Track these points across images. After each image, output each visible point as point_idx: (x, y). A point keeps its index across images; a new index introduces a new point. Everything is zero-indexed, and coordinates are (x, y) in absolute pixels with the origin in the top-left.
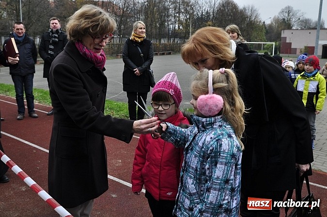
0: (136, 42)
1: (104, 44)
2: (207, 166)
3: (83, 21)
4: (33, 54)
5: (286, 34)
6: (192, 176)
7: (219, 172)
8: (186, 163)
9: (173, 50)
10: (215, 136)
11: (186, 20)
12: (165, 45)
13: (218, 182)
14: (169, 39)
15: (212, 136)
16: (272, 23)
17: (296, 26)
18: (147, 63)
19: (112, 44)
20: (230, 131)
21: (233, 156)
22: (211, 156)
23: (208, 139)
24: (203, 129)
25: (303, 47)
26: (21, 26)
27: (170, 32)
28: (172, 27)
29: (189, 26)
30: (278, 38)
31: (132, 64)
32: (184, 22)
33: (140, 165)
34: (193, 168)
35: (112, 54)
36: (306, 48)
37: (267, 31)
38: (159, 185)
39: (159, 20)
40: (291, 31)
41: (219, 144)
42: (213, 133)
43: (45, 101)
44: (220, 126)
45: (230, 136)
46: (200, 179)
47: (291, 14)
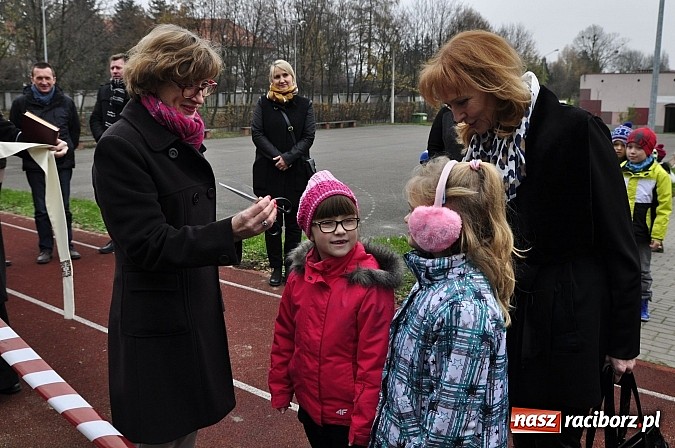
0: (279, 103)
1: (202, 99)
2: (432, 357)
3: (161, 55)
4: (70, 129)
5: (588, 83)
6: (405, 378)
7: (455, 369)
8: (393, 351)
9: (357, 118)
10: (449, 296)
11: (384, 56)
12: (341, 107)
13: (452, 389)
14: (349, 95)
15: (443, 294)
16: (560, 61)
17: (609, 67)
18: (301, 145)
19: (232, 107)
20: (481, 286)
21: (485, 337)
22: (440, 337)
23: (435, 301)
24: (427, 282)
25: (624, 110)
26: (48, 71)
27: (352, 81)
28: (354, 71)
29: (391, 68)
30: (573, 91)
31: (270, 147)
32: (380, 59)
33: (284, 354)
34: (406, 361)
35: (232, 126)
36: (632, 111)
37: (550, 78)
38: (320, 394)
39: (327, 57)
40: (601, 77)
41: (454, 313)
42: (445, 289)
43: (95, 224)
44: (461, 276)
45: (479, 296)
46: (418, 384)
47: (599, 42)
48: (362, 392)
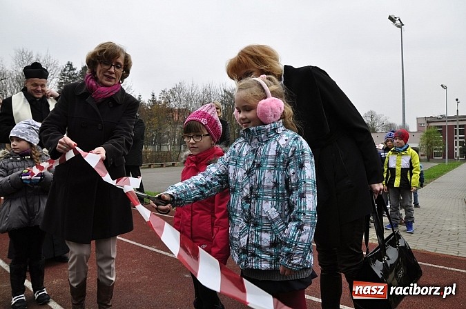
2: (292, 171)
6: (269, 197)
7: (308, 171)
10: (291, 137)
13: (310, 183)
23: (283, 142)
24: (265, 139)
34: (268, 186)
38: (191, 235)
41: (299, 143)
46: (283, 195)
47: (374, 119)
48: (217, 232)
